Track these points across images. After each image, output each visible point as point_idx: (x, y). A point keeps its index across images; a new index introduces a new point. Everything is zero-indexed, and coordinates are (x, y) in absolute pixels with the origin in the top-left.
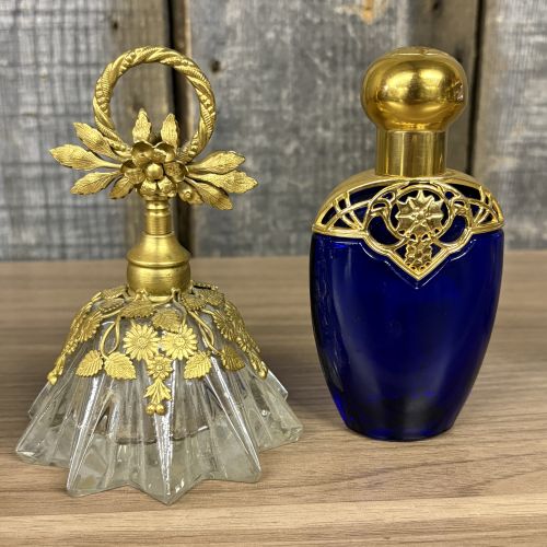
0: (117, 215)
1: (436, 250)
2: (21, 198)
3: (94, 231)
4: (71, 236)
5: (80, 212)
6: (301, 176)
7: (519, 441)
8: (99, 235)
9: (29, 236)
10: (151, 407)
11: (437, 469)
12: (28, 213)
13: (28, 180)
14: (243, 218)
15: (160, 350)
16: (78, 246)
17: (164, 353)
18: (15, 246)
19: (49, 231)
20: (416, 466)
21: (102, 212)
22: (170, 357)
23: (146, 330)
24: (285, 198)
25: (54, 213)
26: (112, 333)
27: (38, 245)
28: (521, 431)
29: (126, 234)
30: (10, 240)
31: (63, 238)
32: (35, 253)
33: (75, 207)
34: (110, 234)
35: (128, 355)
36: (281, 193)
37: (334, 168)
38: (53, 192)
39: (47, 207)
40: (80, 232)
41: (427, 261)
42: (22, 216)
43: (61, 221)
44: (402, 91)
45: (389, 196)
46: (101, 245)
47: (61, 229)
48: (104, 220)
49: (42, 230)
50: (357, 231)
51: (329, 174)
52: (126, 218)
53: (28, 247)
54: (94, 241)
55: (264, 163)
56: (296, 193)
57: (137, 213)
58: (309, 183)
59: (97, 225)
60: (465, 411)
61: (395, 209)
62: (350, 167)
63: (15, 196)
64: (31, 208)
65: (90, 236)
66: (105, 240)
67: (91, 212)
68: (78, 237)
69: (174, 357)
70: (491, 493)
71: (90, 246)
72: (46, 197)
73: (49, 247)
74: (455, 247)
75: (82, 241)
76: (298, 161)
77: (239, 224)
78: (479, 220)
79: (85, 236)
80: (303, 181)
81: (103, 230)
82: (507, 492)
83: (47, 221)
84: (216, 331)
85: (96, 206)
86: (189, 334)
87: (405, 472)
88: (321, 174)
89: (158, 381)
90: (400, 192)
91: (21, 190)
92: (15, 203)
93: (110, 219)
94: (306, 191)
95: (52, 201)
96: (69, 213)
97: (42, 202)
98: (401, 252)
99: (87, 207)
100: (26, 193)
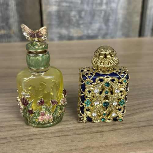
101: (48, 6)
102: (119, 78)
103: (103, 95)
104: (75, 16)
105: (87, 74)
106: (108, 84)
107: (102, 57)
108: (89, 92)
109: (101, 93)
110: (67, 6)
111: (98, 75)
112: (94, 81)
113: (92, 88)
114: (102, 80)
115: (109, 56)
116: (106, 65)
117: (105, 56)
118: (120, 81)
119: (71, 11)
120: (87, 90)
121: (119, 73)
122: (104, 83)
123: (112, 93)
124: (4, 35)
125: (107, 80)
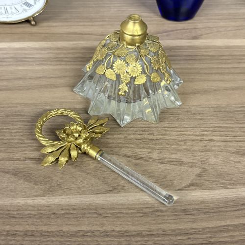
7: (213, 23)
10: (120, 93)
11: (188, 31)
15: (127, 72)
17: (128, 73)
20: (181, 30)
22: (130, 75)
23: (122, 62)
26: (110, 60)
28: (215, 19)
35: (115, 71)
60: (199, 12)
69: (131, 75)
70: (202, 39)
82: (206, 38)
86: (139, 67)
87: (178, 31)
89: (124, 83)
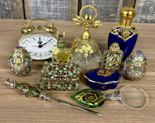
0: (67, 10)
1: (128, 37)
2: (50, 6)
3: (63, 13)
4: (59, 14)
5: (60, 10)
6: (102, 5)
8: (64, 14)
9: (51, 14)
10: (85, 57)
12: (51, 9)
13: (51, 3)
14: (91, 12)
15: (87, 49)
16: (60, 16)
18: (48, 15)
19: (55, 13)
21: (65, 10)
23: (85, 46)
24: (99, 9)
25: (56, 9)
26: (80, 46)
27: (53, 15)
29: (69, 14)
30: (47, 14)
31: (57, 14)
32: (52, 17)
33: (60, 9)
34: (66, 14)
35: (82, 50)
36: (98, 8)
37: (109, 3)
38: (56, 6)
39: (54, 8)
40: (60, 13)
41: (126, 39)
42: (50, 10)
43: (57, 11)
44: (126, 14)
45: (122, 29)
46: (64, 16)
47: (57, 13)
48: (65, 11)
49: (53, 12)
50: (117, 34)
51: (108, 5)
52: (69, 11)
53: (51, 15)
54: (63, 15)
55: (96, 2)
56: (101, 8)
57: (71, 10)
58: (104, 6)
59: (64, 12)
61: (123, 31)
62: (112, 3)
63: (49, 6)
64: (52, 8)
65: (62, 14)
66: (65, 15)
67: (62, 10)
68: (60, 14)
71: (62, 16)
72: (54, 6)
73: (55, 16)
74: (131, 37)
75: (61, 15)
76: (102, 2)
77: (90, 13)
78: (135, 33)
79: (61, 14)
80: (103, 6)
81: (65, 13)
83: (54, 11)
84: (94, 46)
85: (63, 9)
86: (91, 47)
88: (106, 5)
89: (86, 53)
90: (124, 29)
91: (50, 5)
92: (49, 7)
93: (66, 11)
94: (103, 8)
95: (55, 7)
96: (58, 10)
97: (54, 7)
98: (123, 37)
99: (62, 9)
100: (51, 6)
101: (139, 3)
102: (120, 55)
103: (113, 61)
104: (152, 9)
105: (107, 53)
106: (115, 57)
107: (114, 47)
108: (108, 60)
109: (112, 60)
110: (149, 4)
111: (112, 54)
112: (110, 56)
113: (109, 59)
114: (113, 56)
115: (117, 47)
116: (115, 50)
117: (115, 47)
118: (120, 56)
119: (151, 6)
120: (107, 59)
121: (120, 53)
122: (114, 57)
123: (116, 60)
124: (113, 16)
125: (115, 56)
